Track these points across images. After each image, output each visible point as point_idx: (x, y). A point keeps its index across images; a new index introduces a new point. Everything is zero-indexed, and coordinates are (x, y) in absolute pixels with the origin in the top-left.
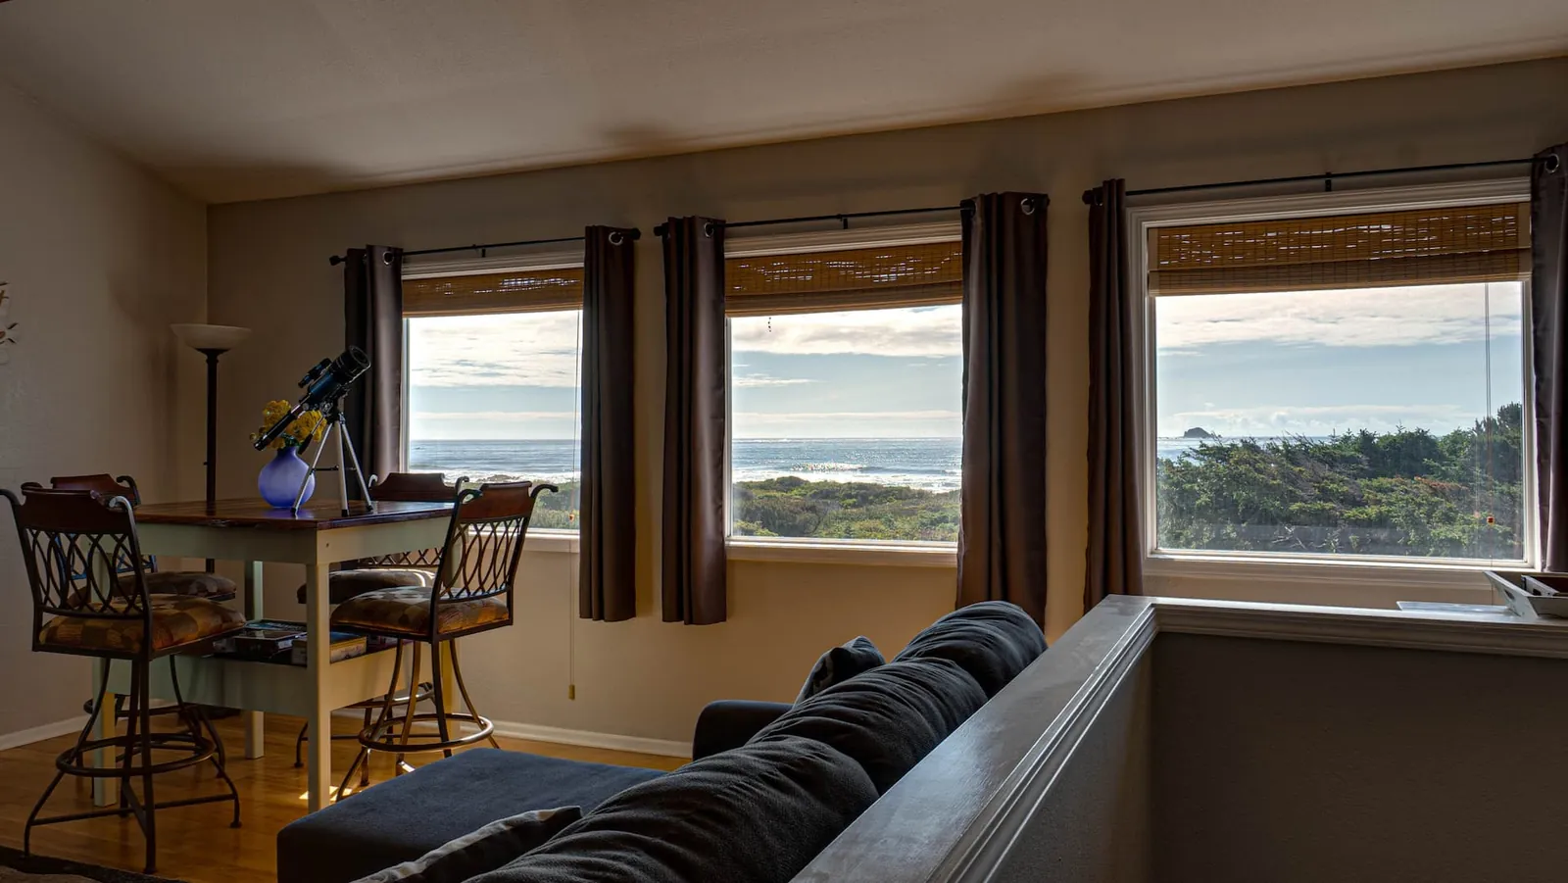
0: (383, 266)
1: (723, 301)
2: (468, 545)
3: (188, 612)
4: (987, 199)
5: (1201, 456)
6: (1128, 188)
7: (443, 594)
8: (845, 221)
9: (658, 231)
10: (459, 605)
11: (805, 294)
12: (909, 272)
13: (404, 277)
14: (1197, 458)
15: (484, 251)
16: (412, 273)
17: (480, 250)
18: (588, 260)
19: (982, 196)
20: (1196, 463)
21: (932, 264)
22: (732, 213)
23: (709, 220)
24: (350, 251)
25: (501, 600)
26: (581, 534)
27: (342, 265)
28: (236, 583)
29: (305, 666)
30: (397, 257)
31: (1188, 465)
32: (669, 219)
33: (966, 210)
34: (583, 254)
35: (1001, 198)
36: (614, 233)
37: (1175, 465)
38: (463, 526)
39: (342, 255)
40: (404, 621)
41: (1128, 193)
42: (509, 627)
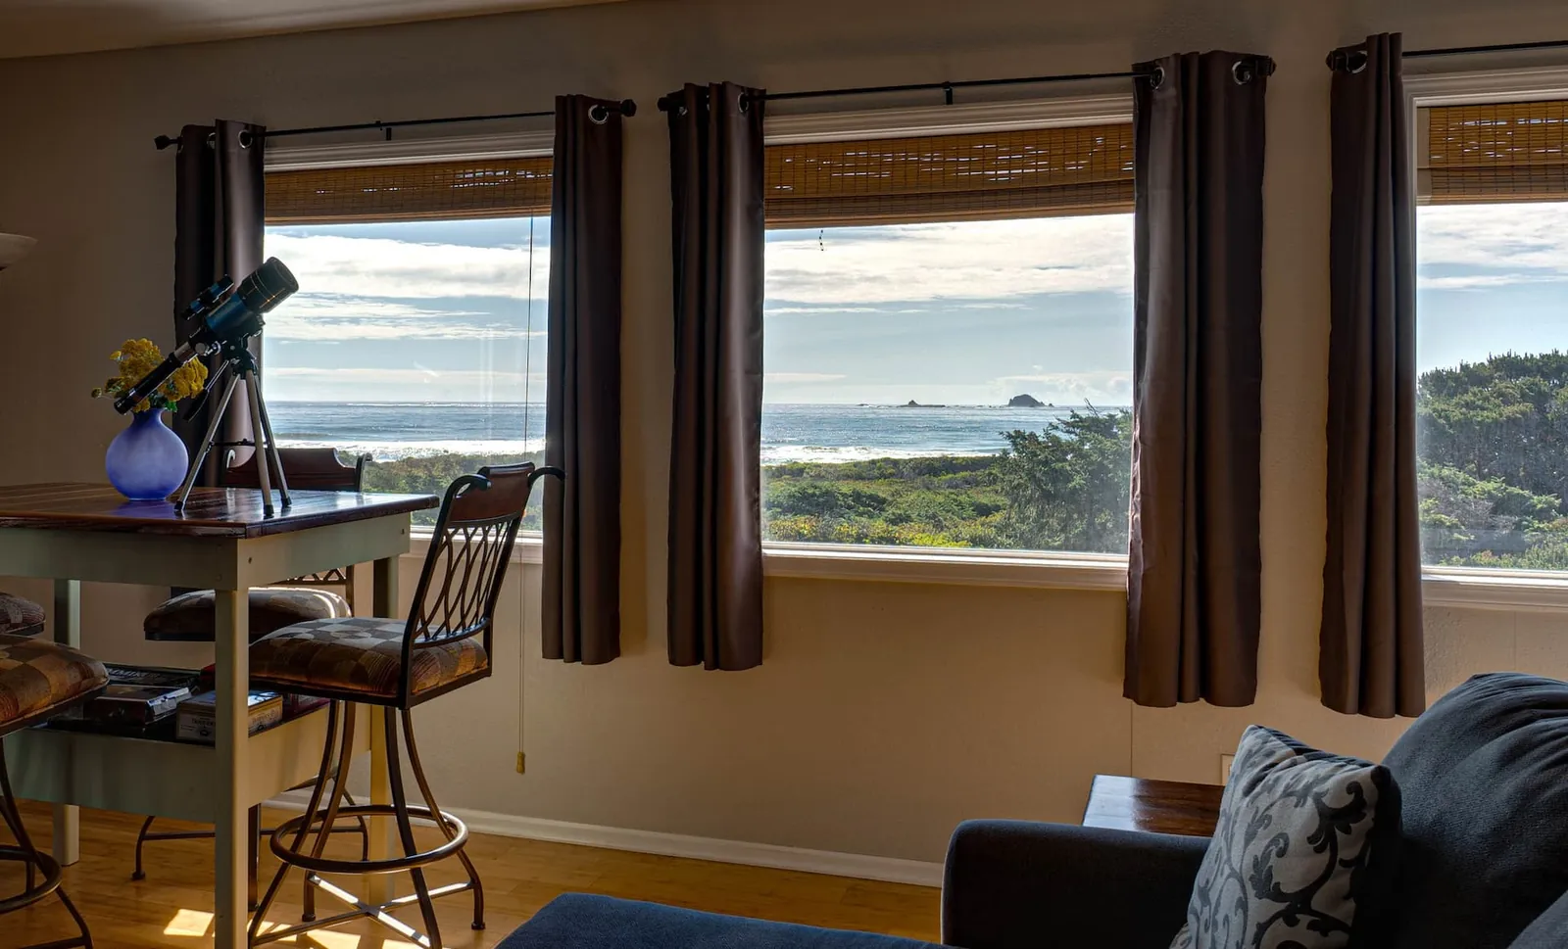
0: (238, 151)
1: (761, 206)
2: (455, 557)
3: (31, 663)
4: (1184, 61)
5: (1071, 429)
6: (1406, 46)
7: (417, 634)
8: (949, 93)
9: (663, 104)
10: (433, 650)
11: (879, 198)
12: (1042, 166)
13: (267, 168)
14: (1068, 432)
15: (389, 132)
16: (280, 162)
17: (384, 128)
18: (561, 144)
19: (1176, 55)
20: (1064, 437)
21: (1077, 155)
22: (774, 78)
23: (742, 88)
24: (187, 129)
25: (478, 640)
26: (545, 538)
27: (172, 149)
28: (43, 611)
29: (212, 744)
30: (258, 139)
31: (1056, 441)
32: (686, 85)
33: (1144, 79)
34: (551, 135)
35: (1206, 61)
36: (596, 106)
37: (1040, 439)
38: (451, 531)
39: (174, 133)
40: (359, 675)
41: (1406, 54)
42: (486, 679)
